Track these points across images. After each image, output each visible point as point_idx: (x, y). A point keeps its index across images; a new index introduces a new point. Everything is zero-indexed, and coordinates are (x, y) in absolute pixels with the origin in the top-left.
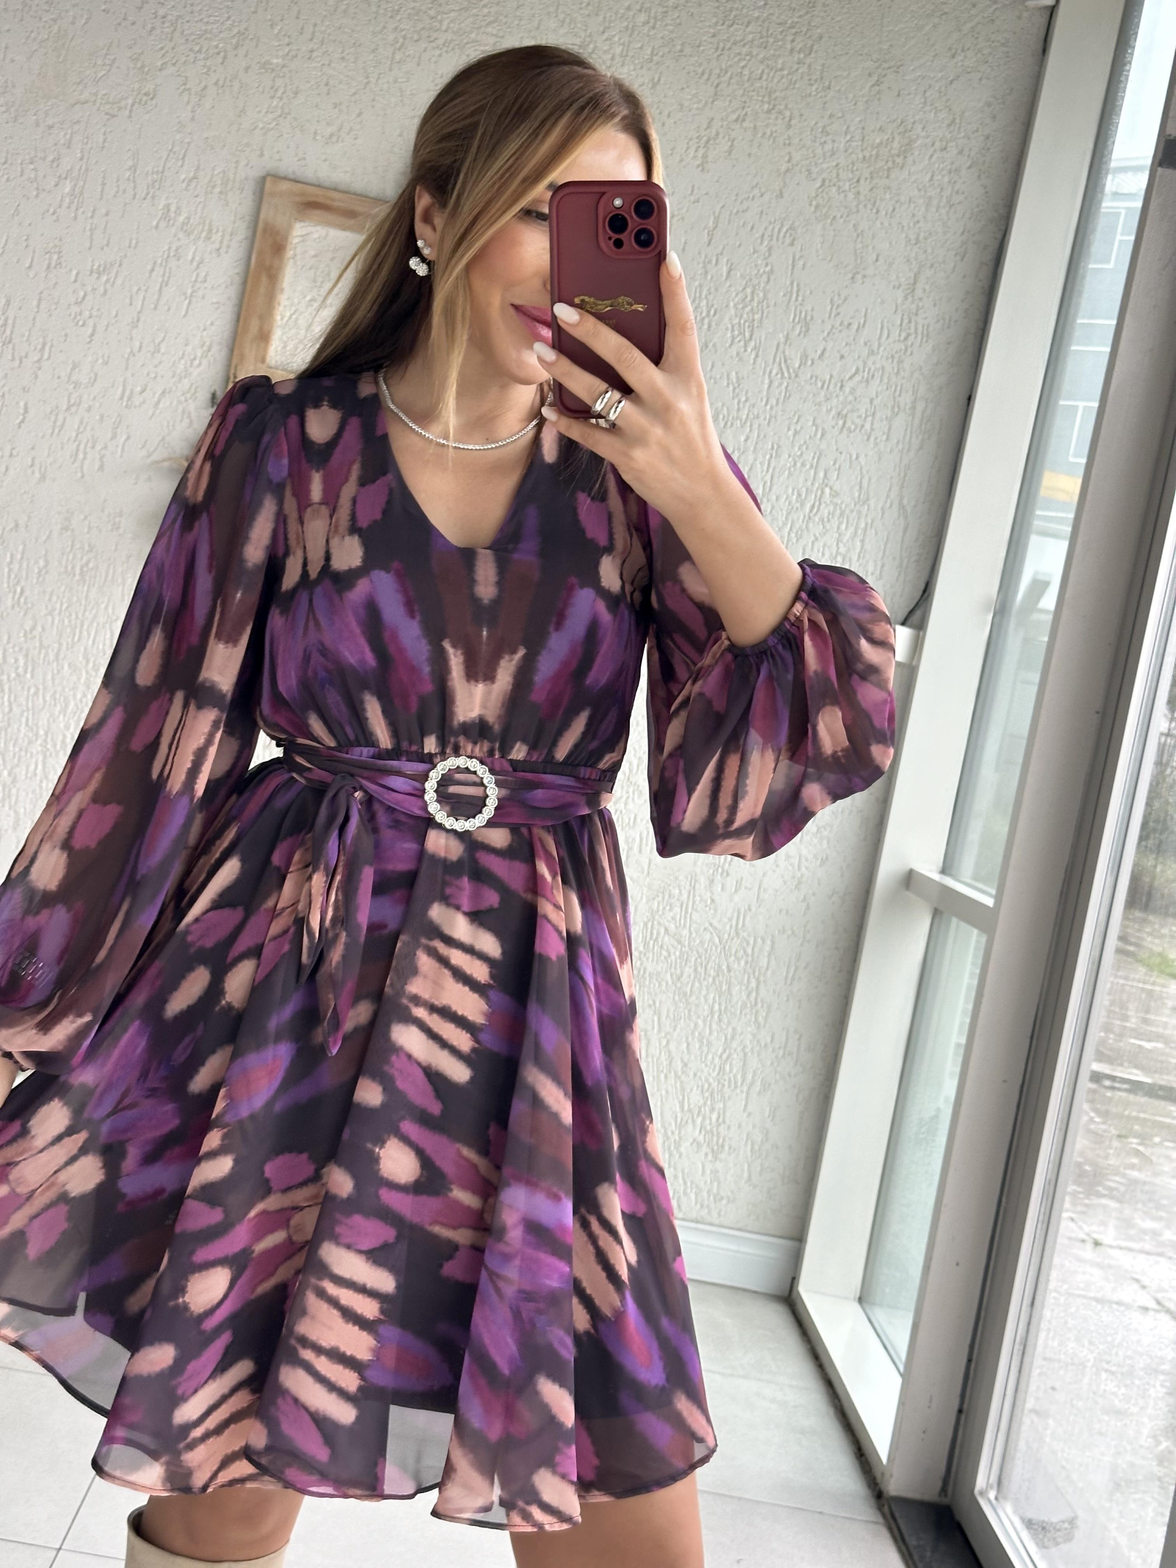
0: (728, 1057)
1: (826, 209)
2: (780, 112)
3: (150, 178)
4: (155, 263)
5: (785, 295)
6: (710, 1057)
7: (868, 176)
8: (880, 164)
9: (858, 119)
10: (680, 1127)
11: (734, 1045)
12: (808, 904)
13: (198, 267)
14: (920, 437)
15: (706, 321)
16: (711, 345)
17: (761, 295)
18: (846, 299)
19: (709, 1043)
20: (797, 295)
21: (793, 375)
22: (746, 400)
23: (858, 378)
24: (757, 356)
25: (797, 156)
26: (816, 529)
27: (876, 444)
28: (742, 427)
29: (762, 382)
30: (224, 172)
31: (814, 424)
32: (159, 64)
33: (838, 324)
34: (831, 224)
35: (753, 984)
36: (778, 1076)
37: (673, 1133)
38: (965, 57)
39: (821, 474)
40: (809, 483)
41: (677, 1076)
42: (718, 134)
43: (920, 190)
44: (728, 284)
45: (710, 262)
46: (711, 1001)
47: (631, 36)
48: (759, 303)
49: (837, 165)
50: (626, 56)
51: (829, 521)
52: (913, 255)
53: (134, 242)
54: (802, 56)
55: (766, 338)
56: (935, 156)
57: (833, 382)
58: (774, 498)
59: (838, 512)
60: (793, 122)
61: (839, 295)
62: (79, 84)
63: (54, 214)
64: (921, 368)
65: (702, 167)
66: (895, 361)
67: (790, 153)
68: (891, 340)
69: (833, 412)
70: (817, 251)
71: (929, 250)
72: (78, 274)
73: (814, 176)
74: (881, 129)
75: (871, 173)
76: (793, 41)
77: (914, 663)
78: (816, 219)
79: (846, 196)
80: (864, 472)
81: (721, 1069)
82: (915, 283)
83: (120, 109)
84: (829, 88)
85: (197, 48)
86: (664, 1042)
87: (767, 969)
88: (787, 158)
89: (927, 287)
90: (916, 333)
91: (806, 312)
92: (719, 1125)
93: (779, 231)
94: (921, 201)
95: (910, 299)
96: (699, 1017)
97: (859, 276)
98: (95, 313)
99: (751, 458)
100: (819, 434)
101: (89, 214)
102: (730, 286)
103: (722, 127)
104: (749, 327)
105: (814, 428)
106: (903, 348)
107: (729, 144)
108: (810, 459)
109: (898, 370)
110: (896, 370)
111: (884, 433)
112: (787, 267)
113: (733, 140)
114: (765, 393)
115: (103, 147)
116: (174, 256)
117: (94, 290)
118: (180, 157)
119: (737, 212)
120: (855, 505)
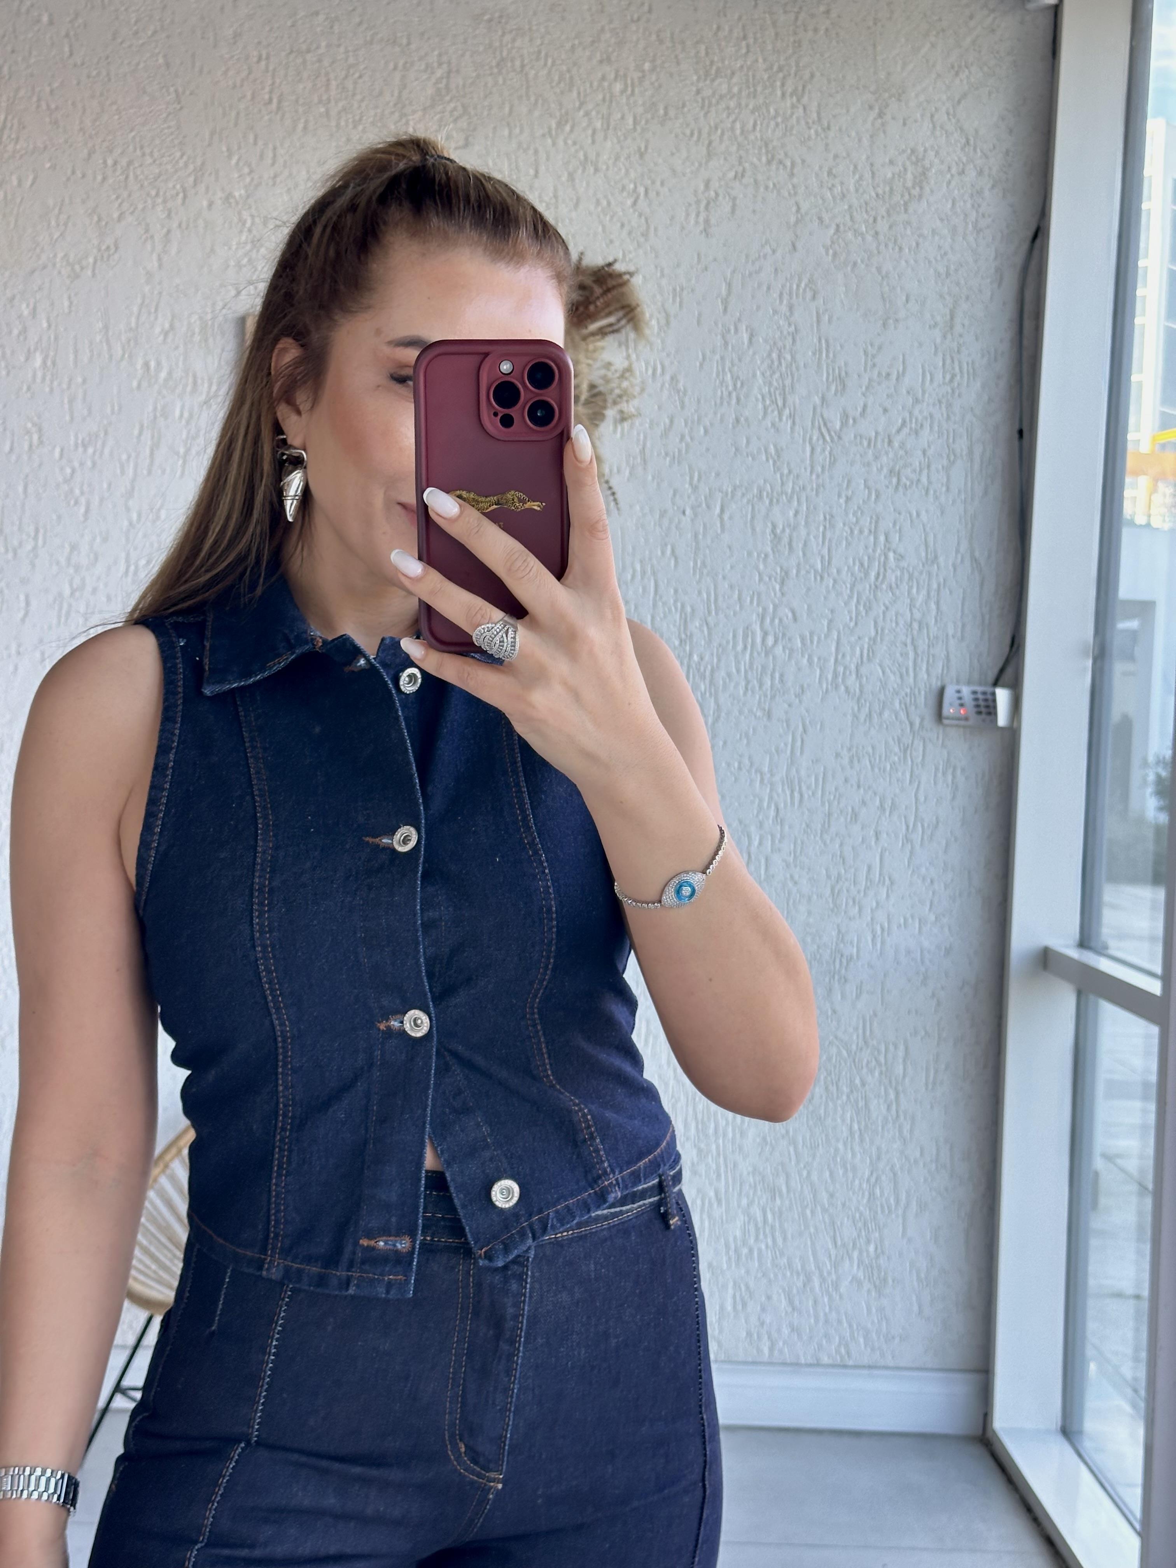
0: (876, 1181)
1: (844, 255)
2: (781, 162)
3: (123, 338)
4: (142, 427)
5: (814, 354)
6: (857, 1182)
7: (885, 214)
8: (897, 198)
9: (864, 156)
10: (836, 1265)
11: (881, 1165)
12: (938, 1001)
13: (188, 422)
14: (983, 481)
15: (734, 395)
16: (742, 419)
17: (788, 357)
18: (880, 348)
19: (854, 1169)
20: (827, 351)
21: (836, 438)
22: (790, 472)
23: (906, 430)
24: (794, 423)
25: (805, 206)
26: (885, 597)
27: (936, 498)
28: (790, 501)
29: (804, 451)
30: (201, 318)
31: (866, 486)
32: (116, 215)
33: (875, 377)
34: (853, 271)
35: (892, 1096)
36: (934, 1194)
37: (829, 1273)
38: (970, 73)
39: (882, 538)
40: (870, 550)
41: (825, 1210)
42: (717, 194)
43: (942, 220)
44: (751, 352)
45: (729, 331)
46: (849, 1122)
47: (609, 107)
48: (786, 368)
49: (850, 207)
50: (608, 128)
51: (897, 585)
52: (946, 288)
53: (116, 408)
55: (800, 403)
56: (953, 183)
57: (879, 438)
58: (835, 571)
59: (906, 576)
60: (795, 171)
61: (872, 345)
62: (35, 248)
63: (29, 389)
64: (972, 408)
65: (706, 232)
66: (943, 406)
67: (797, 204)
68: (935, 384)
69: (885, 470)
70: (842, 302)
71: (962, 282)
72: (62, 450)
73: (826, 222)
74: (891, 162)
75: (888, 212)
76: (783, 85)
77: (1015, 724)
78: (835, 267)
79: (863, 239)
80: (928, 529)
81: (872, 1195)
82: (952, 318)
83: (82, 268)
84: (829, 128)
85: (153, 193)
86: (805, 1173)
87: (904, 1076)
88: (794, 209)
89: (966, 322)
90: (961, 371)
91: (840, 368)
92: (877, 1257)
93: (798, 286)
94: (945, 231)
96: (838, 1140)
97: (891, 321)
98: (85, 488)
99: (803, 532)
100: (874, 496)
101: (65, 386)
102: (754, 354)
103: (720, 186)
104: (780, 394)
105: (867, 491)
106: (950, 391)
107: (731, 204)
108: (868, 524)
109: (948, 415)
110: (945, 415)
111: (942, 484)
112: (812, 326)
113: (734, 199)
114: (808, 462)
115: (70, 312)
116: (161, 415)
117: (82, 464)
118: (153, 310)
119: (750, 274)
120: (923, 565)
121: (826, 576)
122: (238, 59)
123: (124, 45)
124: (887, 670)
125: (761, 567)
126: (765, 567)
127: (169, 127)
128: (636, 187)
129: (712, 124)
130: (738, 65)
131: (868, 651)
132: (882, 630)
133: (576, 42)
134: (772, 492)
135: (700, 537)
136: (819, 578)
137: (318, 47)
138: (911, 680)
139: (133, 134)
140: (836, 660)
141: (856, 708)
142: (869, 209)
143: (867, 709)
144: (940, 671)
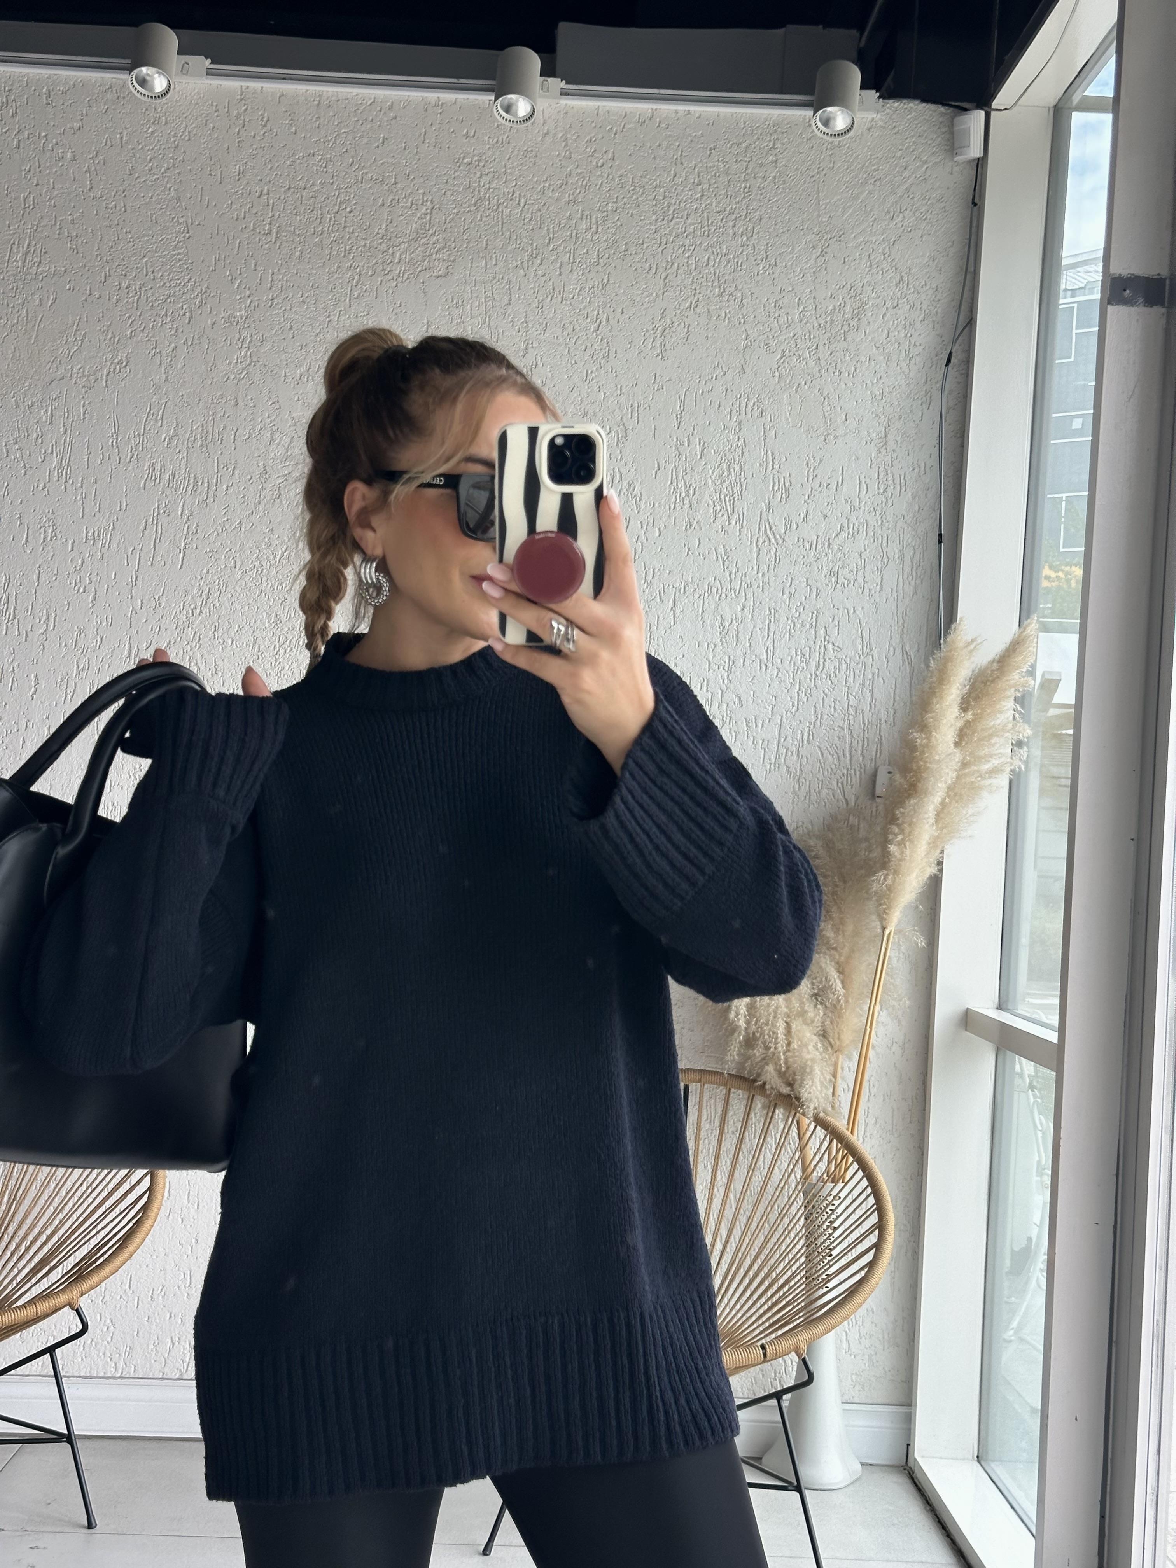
1: (790, 377)
3: (132, 442)
4: (146, 523)
5: (760, 464)
7: (826, 341)
8: (836, 329)
9: (809, 290)
13: (188, 520)
14: (913, 583)
15: (687, 501)
17: (737, 468)
18: (821, 461)
20: (773, 464)
21: (780, 541)
22: (738, 570)
23: (844, 535)
24: (742, 527)
25: (753, 334)
26: (825, 685)
27: (871, 596)
28: (737, 596)
29: (751, 552)
30: (202, 425)
31: (808, 584)
32: (128, 332)
33: (817, 486)
34: (797, 392)
38: (904, 217)
39: (822, 632)
40: (812, 643)
42: (673, 322)
43: (878, 348)
44: (703, 463)
45: (683, 443)
47: (576, 242)
48: (736, 476)
49: (795, 335)
51: (835, 674)
52: (881, 409)
54: (745, 238)
55: (748, 510)
56: (888, 315)
57: (820, 542)
58: (779, 660)
59: (844, 666)
60: (745, 301)
61: (814, 458)
62: (53, 361)
63: (44, 488)
64: (904, 516)
65: (662, 355)
66: (878, 513)
67: (746, 332)
68: (870, 494)
69: (825, 571)
70: (787, 419)
71: (896, 403)
72: (73, 543)
73: (773, 348)
74: (832, 296)
75: (829, 339)
76: (734, 226)
78: (781, 389)
79: (807, 363)
80: (864, 624)
82: (886, 436)
83: (96, 380)
84: (776, 265)
85: (163, 313)
88: (744, 336)
89: (899, 439)
90: (894, 485)
91: (784, 478)
93: (747, 405)
94: (882, 357)
95: (884, 452)
97: (831, 437)
98: (94, 579)
99: (750, 626)
100: (815, 593)
101: (79, 485)
102: (706, 464)
103: (675, 315)
104: (730, 501)
105: (809, 589)
106: (884, 500)
107: (686, 330)
108: (810, 619)
109: (882, 522)
110: (880, 522)
111: (877, 585)
112: (759, 439)
113: (689, 325)
114: (755, 561)
115: (83, 419)
116: (165, 512)
117: (91, 556)
118: (159, 417)
119: (703, 392)
120: (860, 658)
121: (769, 664)
122: (242, 194)
123: (138, 180)
124: (826, 752)
125: (711, 656)
126: (714, 656)
127: (179, 254)
128: (598, 314)
129: (669, 260)
130: (695, 206)
131: (809, 734)
132: (822, 715)
133: (547, 185)
134: (722, 589)
135: (654, 628)
136: (764, 667)
137: (313, 185)
138: (848, 761)
139: (146, 259)
140: (779, 743)
141: (797, 786)
142: (812, 337)
143: (807, 789)
144: (874, 753)
